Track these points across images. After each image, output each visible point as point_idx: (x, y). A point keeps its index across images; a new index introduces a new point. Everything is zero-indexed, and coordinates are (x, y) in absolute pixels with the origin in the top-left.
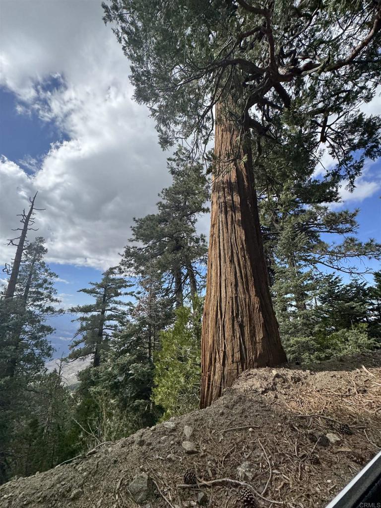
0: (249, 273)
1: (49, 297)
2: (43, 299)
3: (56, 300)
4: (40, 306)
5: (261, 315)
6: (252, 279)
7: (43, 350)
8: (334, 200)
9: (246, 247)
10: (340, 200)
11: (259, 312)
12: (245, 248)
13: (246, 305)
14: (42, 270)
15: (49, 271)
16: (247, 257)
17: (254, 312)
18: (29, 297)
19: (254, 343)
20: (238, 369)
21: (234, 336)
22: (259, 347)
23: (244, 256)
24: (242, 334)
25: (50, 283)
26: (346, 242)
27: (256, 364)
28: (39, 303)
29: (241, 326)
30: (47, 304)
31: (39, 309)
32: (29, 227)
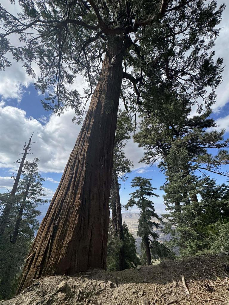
0: (81, 179)
1: (39, 192)
2: (36, 194)
3: (43, 195)
4: (34, 198)
5: (77, 217)
6: (82, 184)
7: (34, 225)
8: (212, 125)
9: (87, 157)
10: (215, 125)
11: (76, 215)
12: (85, 158)
13: (67, 207)
14: (37, 176)
15: (40, 177)
16: (85, 165)
17: (72, 215)
18: (29, 193)
19: (60, 247)
20: (35, 275)
21: (45, 238)
22: (63, 251)
23: (83, 165)
24: (53, 237)
25: (40, 184)
26: (220, 154)
27: (53, 271)
28: (34, 196)
29: (55, 229)
30: (38, 197)
31: (34, 200)
32: (27, 152)
